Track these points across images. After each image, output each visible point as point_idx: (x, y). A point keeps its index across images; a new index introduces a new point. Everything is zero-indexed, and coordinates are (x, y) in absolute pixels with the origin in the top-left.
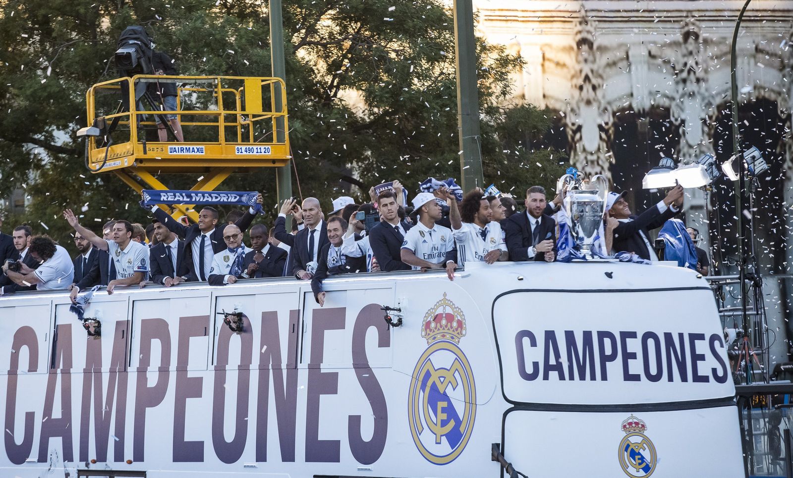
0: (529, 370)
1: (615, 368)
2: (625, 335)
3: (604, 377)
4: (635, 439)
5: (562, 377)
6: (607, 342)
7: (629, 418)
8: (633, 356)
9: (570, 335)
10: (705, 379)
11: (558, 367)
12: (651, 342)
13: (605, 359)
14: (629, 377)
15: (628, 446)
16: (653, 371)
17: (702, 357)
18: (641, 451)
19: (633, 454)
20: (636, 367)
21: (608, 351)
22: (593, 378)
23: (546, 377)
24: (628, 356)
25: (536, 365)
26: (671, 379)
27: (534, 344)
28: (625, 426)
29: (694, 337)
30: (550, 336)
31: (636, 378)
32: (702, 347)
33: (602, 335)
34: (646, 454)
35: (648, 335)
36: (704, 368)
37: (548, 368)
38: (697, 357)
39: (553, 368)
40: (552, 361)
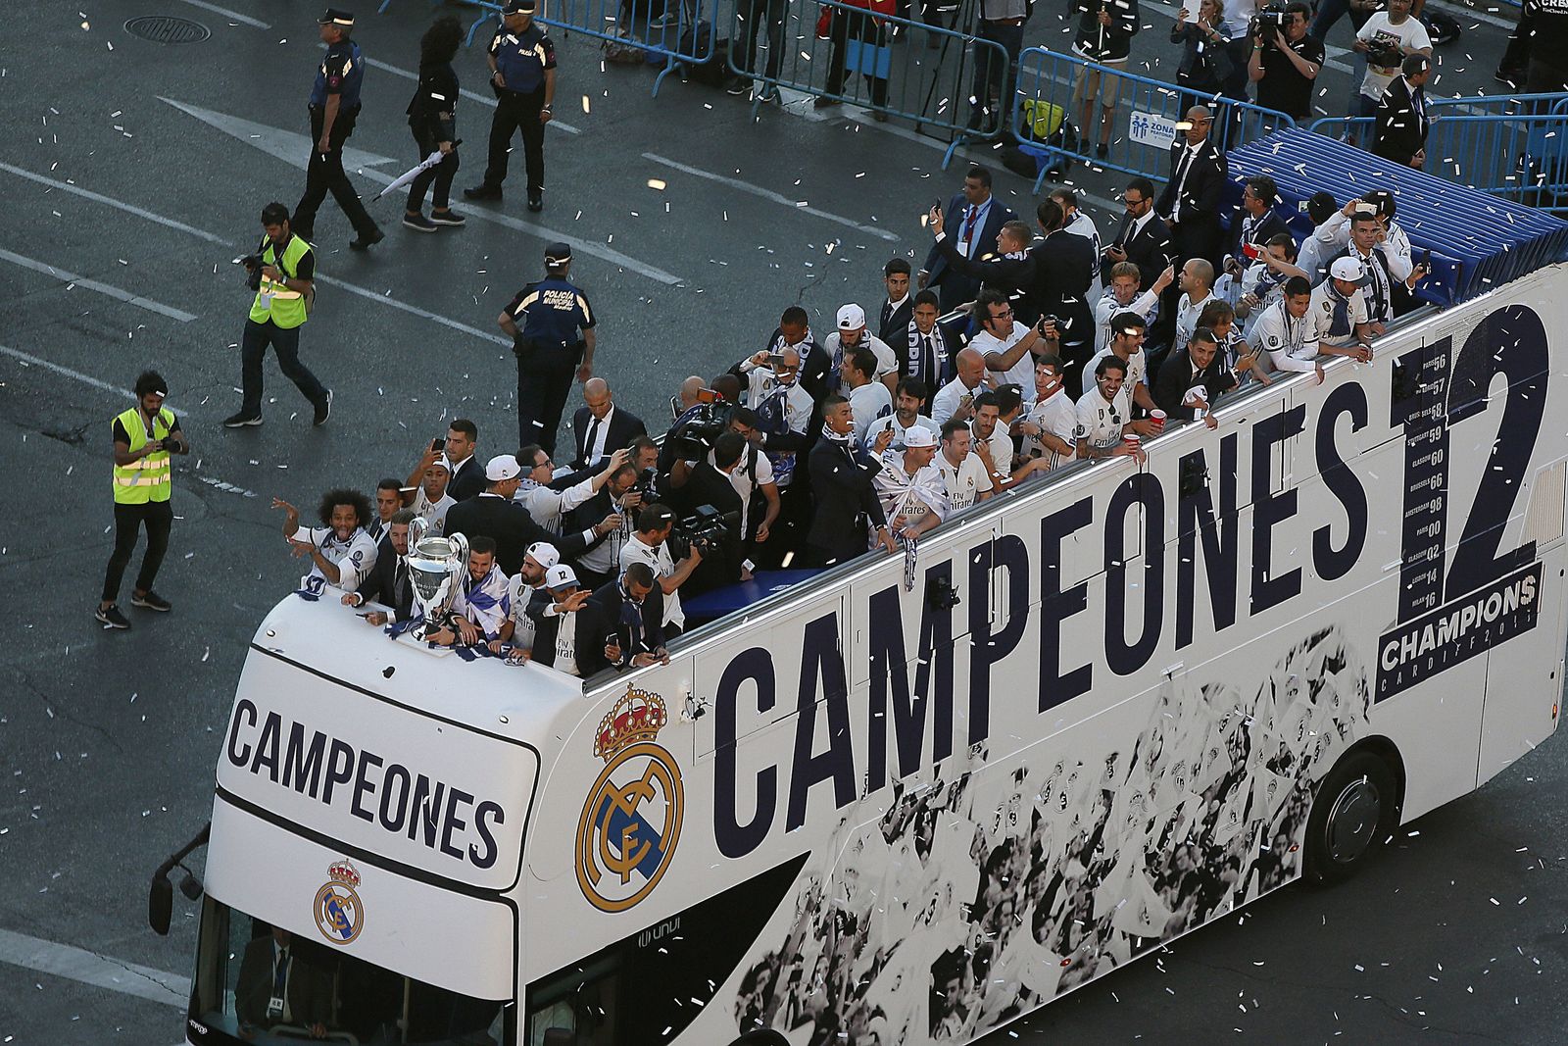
0: (239, 752)
1: (344, 792)
2: (367, 757)
3: (327, 799)
4: (340, 891)
5: (274, 777)
6: (342, 756)
7: (341, 862)
8: (371, 788)
9: (298, 730)
10: (459, 854)
11: (273, 763)
12: (398, 779)
13: (332, 776)
14: (356, 810)
15: (330, 895)
16: (392, 817)
17: (461, 825)
18: (344, 909)
19: (333, 908)
20: (371, 802)
21: (340, 769)
22: (313, 793)
23: (255, 769)
24: (363, 785)
25: (247, 749)
26: (412, 835)
27: (252, 722)
28: (333, 870)
29: (456, 795)
30: (274, 720)
31: (369, 817)
32: (465, 812)
33: (338, 745)
34: (350, 916)
35: (395, 769)
36: (459, 839)
37: (260, 759)
38: (452, 822)
39: (266, 762)
40: (268, 753)
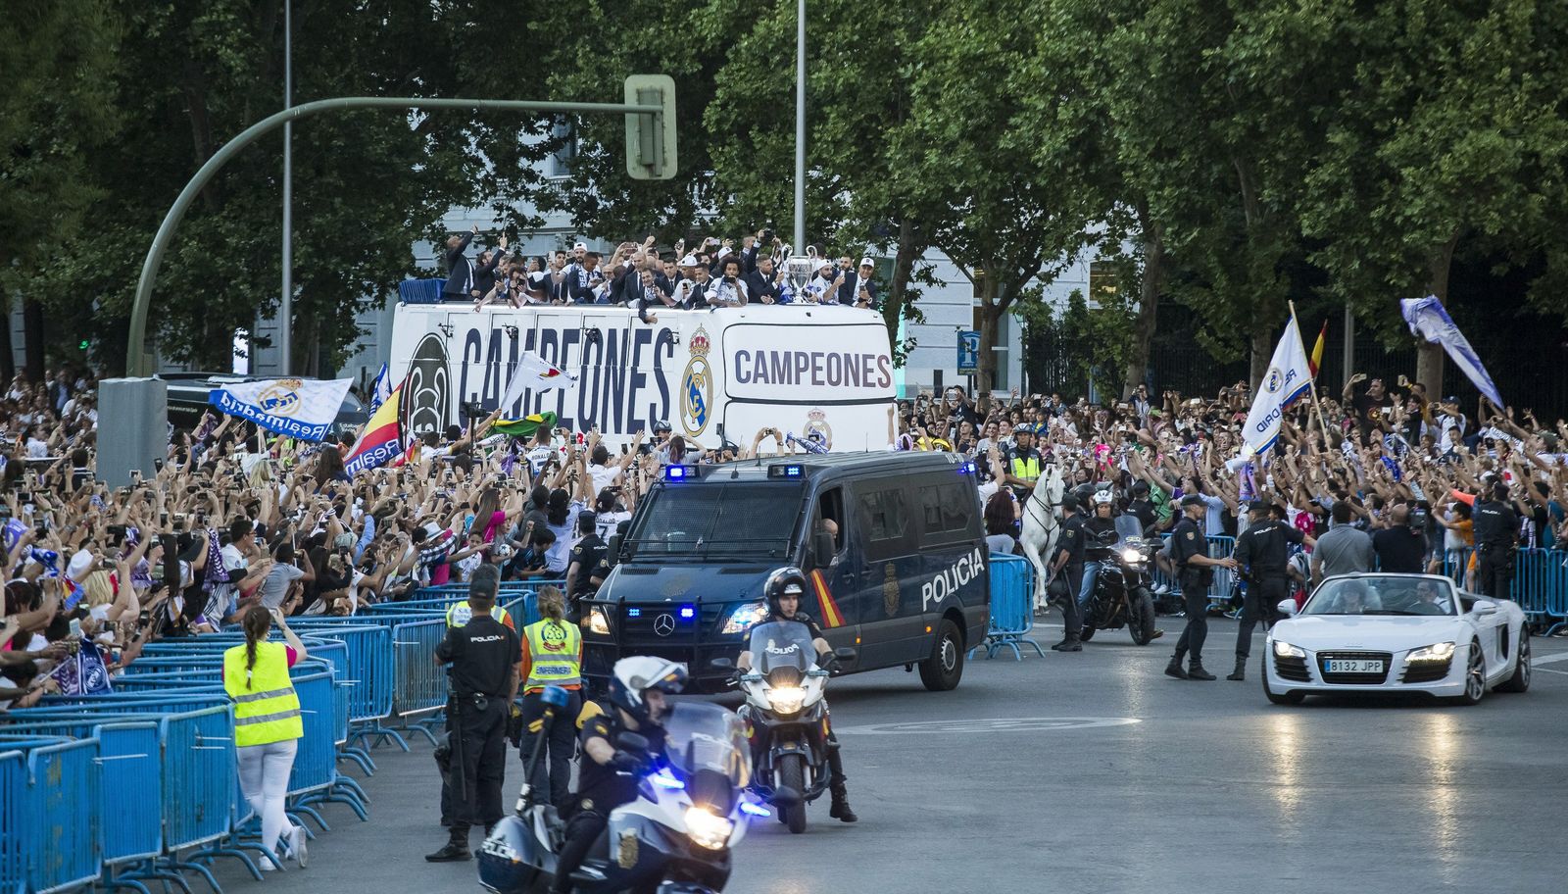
0: (744, 376)
1: (806, 376)
2: (815, 355)
3: (798, 382)
4: (816, 424)
5: (767, 382)
6: (802, 359)
7: (813, 410)
8: (821, 369)
9: (774, 355)
10: (873, 385)
11: (765, 375)
12: (834, 360)
13: (799, 370)
14: (815, 382)
15: (811, 428)
16: (834, 379)
17: (872, 371)
18: (820, 432)
20: (822, 376)
21: (802, 365)
22: (790, 382)
23: (755, 381)
24: (816, 369)
25: (748, 373)
26: (847, 384)
27: (748, 359)
28: (809, 415)
29: (866, 357)
30: (760, 355)
31: (822, 383)
32: (872, 364)
33: (798, 355)
35: (831, 356)
36: (872, 378)
37: (757, 375)
38: (867, 371)
39: (761, 375)
40: (761, 371)
